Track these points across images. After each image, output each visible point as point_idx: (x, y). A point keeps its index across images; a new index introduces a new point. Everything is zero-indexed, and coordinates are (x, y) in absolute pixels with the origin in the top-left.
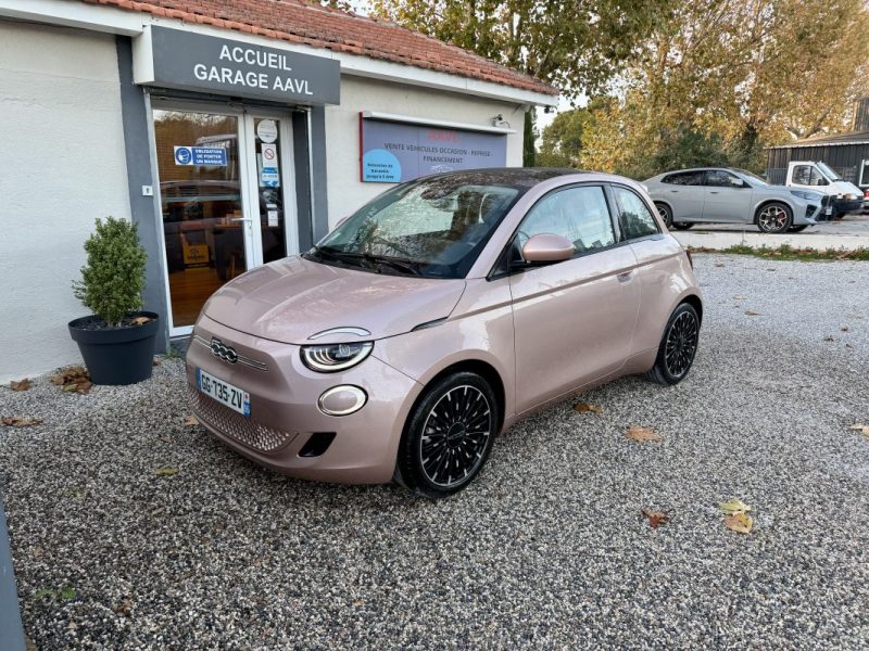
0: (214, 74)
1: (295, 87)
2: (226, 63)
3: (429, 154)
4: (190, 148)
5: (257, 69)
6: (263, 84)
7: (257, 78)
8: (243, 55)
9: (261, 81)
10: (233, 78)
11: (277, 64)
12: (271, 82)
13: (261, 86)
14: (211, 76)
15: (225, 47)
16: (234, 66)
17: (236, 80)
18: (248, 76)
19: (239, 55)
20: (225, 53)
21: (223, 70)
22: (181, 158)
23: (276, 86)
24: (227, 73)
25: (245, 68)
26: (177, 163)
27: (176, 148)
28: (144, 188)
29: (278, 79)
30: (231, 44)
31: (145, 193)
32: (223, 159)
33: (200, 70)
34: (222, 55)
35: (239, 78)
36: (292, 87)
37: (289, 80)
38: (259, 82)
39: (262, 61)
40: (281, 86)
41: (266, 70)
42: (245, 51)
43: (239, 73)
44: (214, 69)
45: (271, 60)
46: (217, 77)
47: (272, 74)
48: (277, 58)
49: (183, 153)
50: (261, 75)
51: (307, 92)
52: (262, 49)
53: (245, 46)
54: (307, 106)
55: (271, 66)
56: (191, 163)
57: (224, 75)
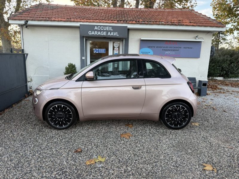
0: (93, 33)
1: (114, 34)
2: (96, 30)
3: (164, 49)
4: (97, 49)
5: (104, 31)
6: (105, 34)
7: (104, 33)
8: (100, 28)
9: (105, 33)
10: (97, 33)
11: (109, 29)
12: (107, 33)
13: (105, 35)
14: (92, 33)
15: (96, 27)
16: (98, 31)
17: (98, 34)
18: (101, 33)
19: (99, 28)
20: (96, 28)
21: (95, 32)
22: (95, 51)
23: (108, 34)
24: (96, 32)
25: (100, 31)
26: (94, 52)
27: (94, 49)
28: (83, 57)
29: (109, 32)
30: (97, 26)
31: (83, 59)
32: (105, 51)
33: (90, 32)
34: (95, 28)
35: (99, 33)
36: (113, 34)
37: (112, 33)
38: (104, 34)
39: (105, 29)
40: (110, 34)
41: (106, 31)
42: (101, 27)
43: (99, 32)
44: (93, 32)
45: (107, 28)
46: (94, 33)
47: (107, 32)
48: (109, 28)
49: (96, 50)
50: (104, 32)
51: (117, 35)
52: (105, 26)
53: (101, 26)
54: (123, 38)
55: (107, 30)
56: (97, 52)
57: (95, 33)
